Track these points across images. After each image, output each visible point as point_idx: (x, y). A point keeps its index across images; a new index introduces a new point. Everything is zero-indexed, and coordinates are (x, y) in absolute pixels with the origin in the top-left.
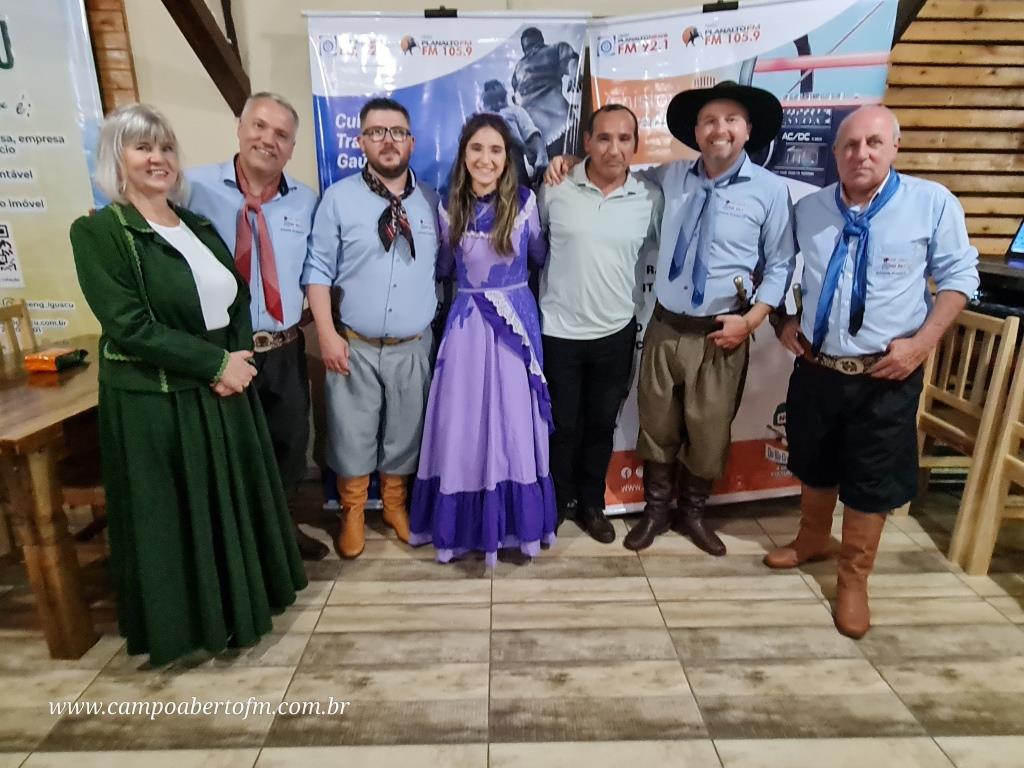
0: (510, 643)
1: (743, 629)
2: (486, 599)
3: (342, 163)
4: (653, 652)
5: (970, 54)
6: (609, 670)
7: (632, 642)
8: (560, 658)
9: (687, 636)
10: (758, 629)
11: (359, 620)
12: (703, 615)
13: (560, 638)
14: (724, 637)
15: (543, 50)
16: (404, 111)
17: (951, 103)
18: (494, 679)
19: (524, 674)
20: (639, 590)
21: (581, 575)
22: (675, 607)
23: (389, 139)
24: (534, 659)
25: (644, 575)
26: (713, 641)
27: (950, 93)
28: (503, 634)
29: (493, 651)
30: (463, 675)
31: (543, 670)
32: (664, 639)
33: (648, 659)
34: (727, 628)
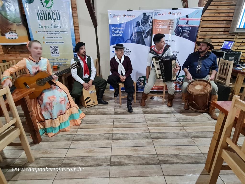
3: (113, 35)
5: (216, 15)
15: (146, 16)
17: (213, 23)
27: (212, 21)
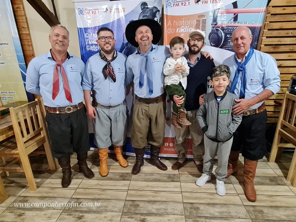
0: (131, 205)
1: (209, 204)
2: (127, 188)
3: (88, 49)
4: (176, 212)
6: (160, 218)
7: (170, 207)
8: (145, 212)
9: (189, 206)
10: (214, 204)
11: (86, 194)
12: (196, 198)
13: (147, 204)
14: (202, 207)
15: (148, 9)
16: (112, 31)
18: (122, 219)
19: (132, 218)
20: (176, 187)
21: (159, 181)
22: (187, 194)
23: (107, 41)
24: (137, 212)
25: (180, 182)
26: (198, 208)
28: (129, 201)
29: (124, 208)
30: (113, 216)
31: (138, 216)
32: (181, 207)
33: (174, 214)
34: (203, 204)
